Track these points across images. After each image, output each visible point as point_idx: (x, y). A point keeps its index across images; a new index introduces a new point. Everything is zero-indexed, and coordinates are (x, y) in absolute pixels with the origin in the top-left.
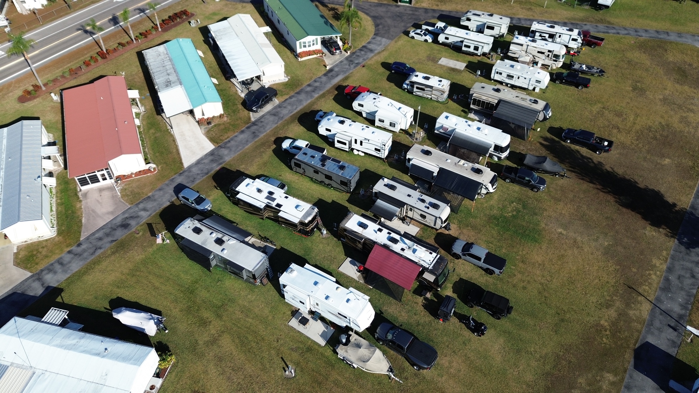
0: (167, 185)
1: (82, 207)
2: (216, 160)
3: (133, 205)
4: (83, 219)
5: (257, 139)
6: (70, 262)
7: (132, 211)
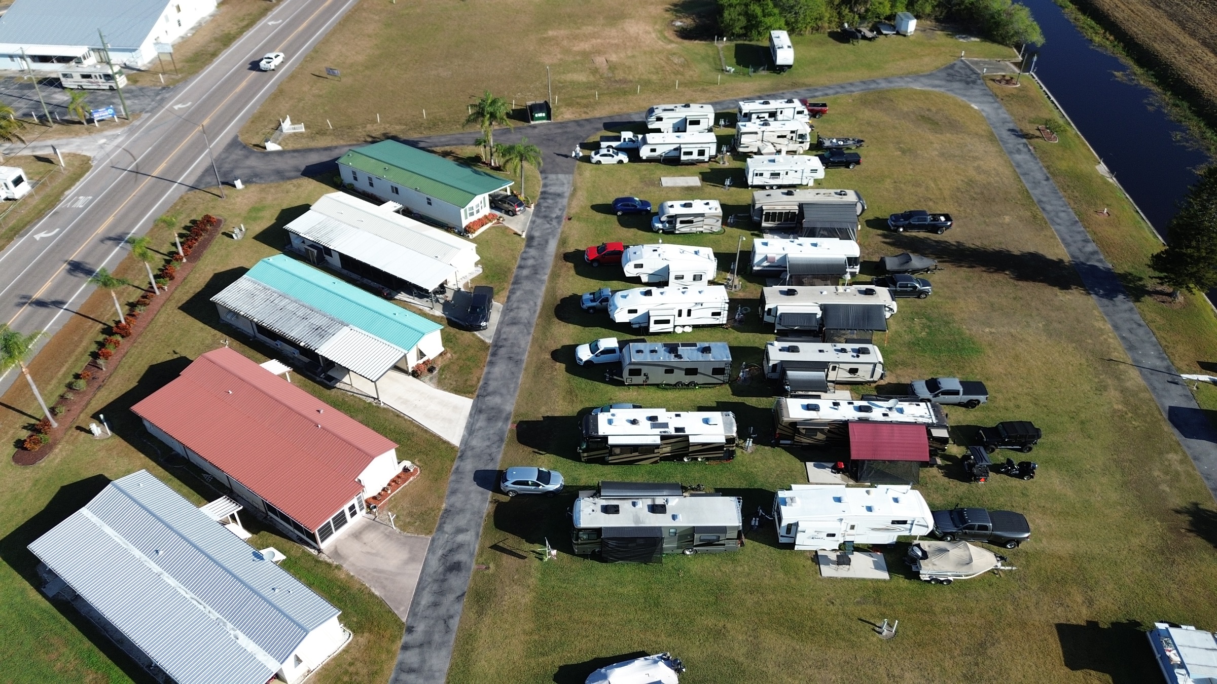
0: (457, 481)
1: (352, 574)
2: (494, 417)
3: (434, 534)
4: (373, 590)
5: (524, 366)
6: (423, 661)
7: (441, 542)
